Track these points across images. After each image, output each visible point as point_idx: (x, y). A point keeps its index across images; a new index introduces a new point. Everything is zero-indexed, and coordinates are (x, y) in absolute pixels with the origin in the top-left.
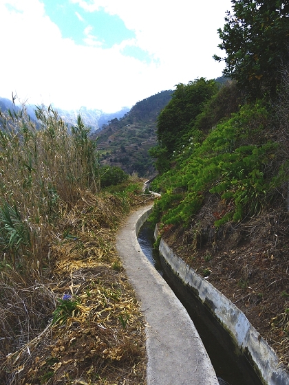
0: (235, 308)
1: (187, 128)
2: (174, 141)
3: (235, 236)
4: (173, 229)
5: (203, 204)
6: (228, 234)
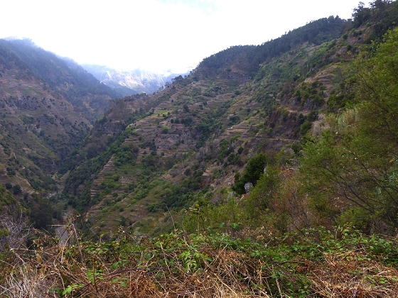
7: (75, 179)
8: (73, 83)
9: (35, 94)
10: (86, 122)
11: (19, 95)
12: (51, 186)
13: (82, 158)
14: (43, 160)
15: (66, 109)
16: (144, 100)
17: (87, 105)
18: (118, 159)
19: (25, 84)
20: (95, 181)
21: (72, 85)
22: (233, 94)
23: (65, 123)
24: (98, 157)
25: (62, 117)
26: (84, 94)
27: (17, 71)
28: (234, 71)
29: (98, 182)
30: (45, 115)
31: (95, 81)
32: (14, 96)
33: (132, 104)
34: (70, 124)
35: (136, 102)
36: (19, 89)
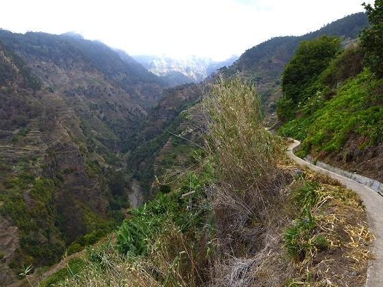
0: (372, 180)
1: (310, 81)
2: (298, 93)
3: (370, 153)
4: (327, 155)
5: (348, 139)
6: (365, 153)
7: (137, 157)
8: (126, 73)
9: (98, 84)
10: (140, 108)
11: (85, 85)
12: (117, 162)
13: (141, 140)
14: (107, 141)
15: (123, 97)
16: (193, 89)
17: (139, 93)
18: (175, 140)
19: (90, 76)
20: (157, 158)
21: (125, 75)
22: (274, 83)
23: (122, 109)
24: (155, 139)
25: (120, 104)
26: (135, 83)
27: (82, 64)
28: (275, 61)
29: (160, 159)
30: (107, 103)
31: (144, 70)
32: (81, 86)
33: (182, 93)
34: (127, 110)
35: (185, 91)
36: (85, 80)
